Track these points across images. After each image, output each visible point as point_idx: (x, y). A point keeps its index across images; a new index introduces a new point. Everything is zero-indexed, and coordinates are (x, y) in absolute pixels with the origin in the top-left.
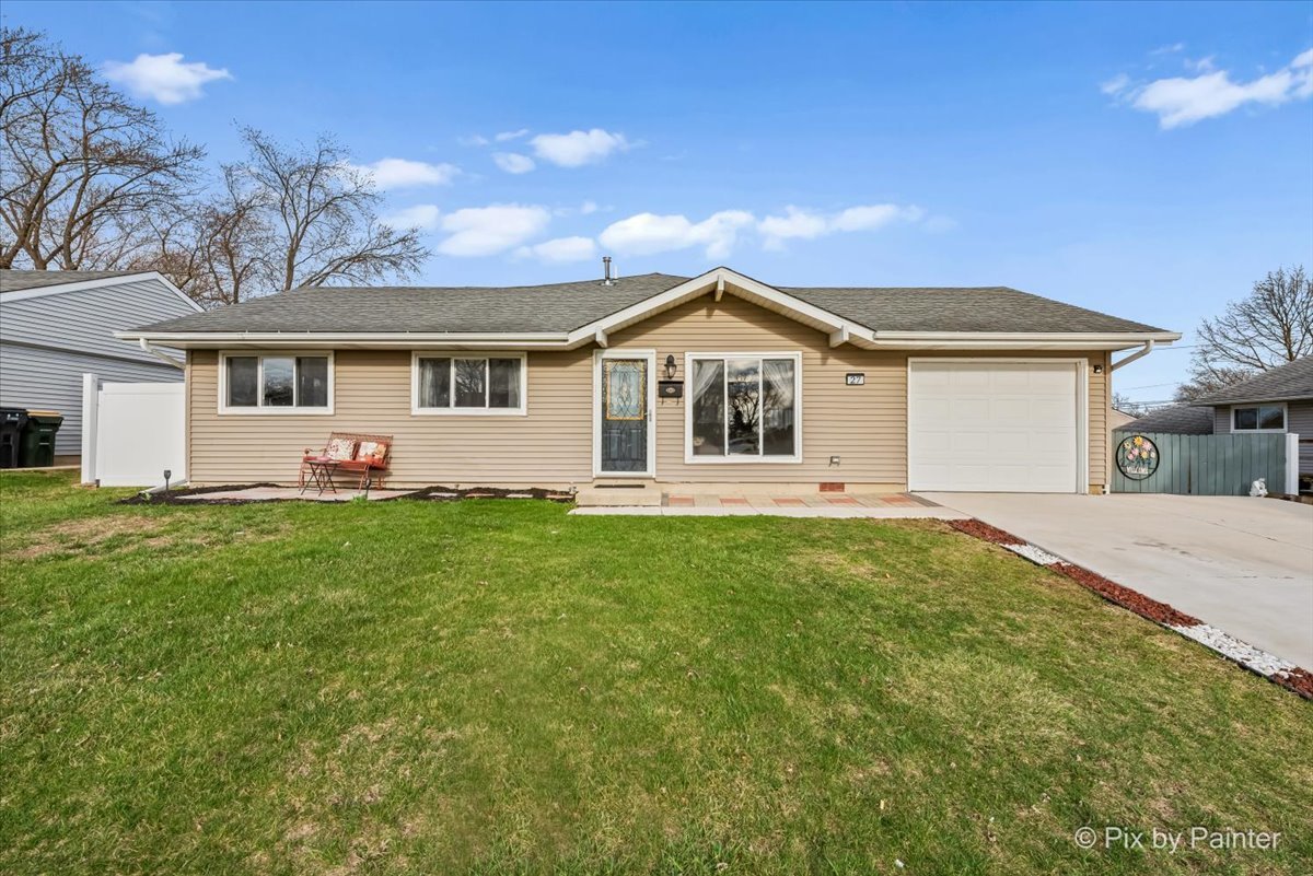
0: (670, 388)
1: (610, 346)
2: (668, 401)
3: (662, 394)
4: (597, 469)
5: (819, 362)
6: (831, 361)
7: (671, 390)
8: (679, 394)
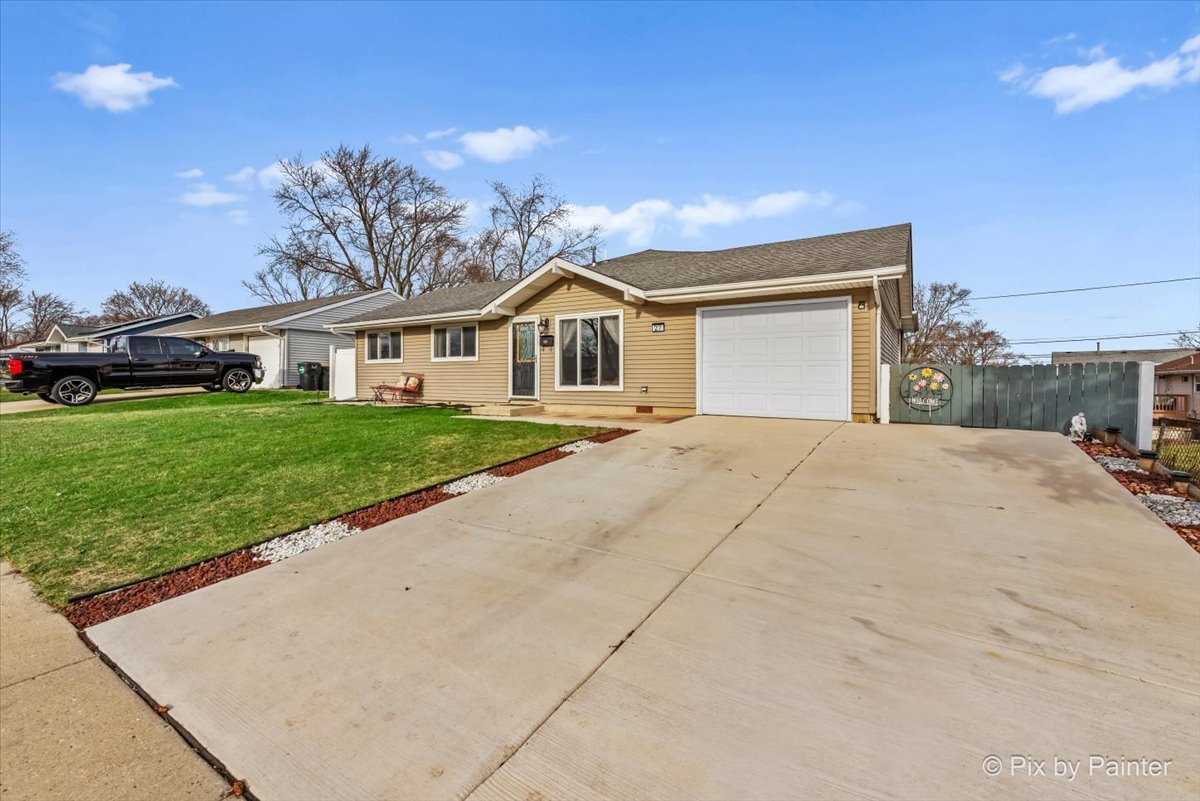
0: (547, 341)
1: (517, 315)
2: (547, 349)
3: (542, 345)
4: (510, 395)
5: (635, 316)
6: (643, 314)
7: (545, 342)
8: (551, 344)
